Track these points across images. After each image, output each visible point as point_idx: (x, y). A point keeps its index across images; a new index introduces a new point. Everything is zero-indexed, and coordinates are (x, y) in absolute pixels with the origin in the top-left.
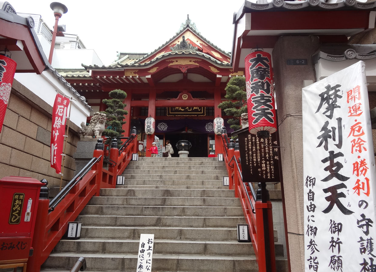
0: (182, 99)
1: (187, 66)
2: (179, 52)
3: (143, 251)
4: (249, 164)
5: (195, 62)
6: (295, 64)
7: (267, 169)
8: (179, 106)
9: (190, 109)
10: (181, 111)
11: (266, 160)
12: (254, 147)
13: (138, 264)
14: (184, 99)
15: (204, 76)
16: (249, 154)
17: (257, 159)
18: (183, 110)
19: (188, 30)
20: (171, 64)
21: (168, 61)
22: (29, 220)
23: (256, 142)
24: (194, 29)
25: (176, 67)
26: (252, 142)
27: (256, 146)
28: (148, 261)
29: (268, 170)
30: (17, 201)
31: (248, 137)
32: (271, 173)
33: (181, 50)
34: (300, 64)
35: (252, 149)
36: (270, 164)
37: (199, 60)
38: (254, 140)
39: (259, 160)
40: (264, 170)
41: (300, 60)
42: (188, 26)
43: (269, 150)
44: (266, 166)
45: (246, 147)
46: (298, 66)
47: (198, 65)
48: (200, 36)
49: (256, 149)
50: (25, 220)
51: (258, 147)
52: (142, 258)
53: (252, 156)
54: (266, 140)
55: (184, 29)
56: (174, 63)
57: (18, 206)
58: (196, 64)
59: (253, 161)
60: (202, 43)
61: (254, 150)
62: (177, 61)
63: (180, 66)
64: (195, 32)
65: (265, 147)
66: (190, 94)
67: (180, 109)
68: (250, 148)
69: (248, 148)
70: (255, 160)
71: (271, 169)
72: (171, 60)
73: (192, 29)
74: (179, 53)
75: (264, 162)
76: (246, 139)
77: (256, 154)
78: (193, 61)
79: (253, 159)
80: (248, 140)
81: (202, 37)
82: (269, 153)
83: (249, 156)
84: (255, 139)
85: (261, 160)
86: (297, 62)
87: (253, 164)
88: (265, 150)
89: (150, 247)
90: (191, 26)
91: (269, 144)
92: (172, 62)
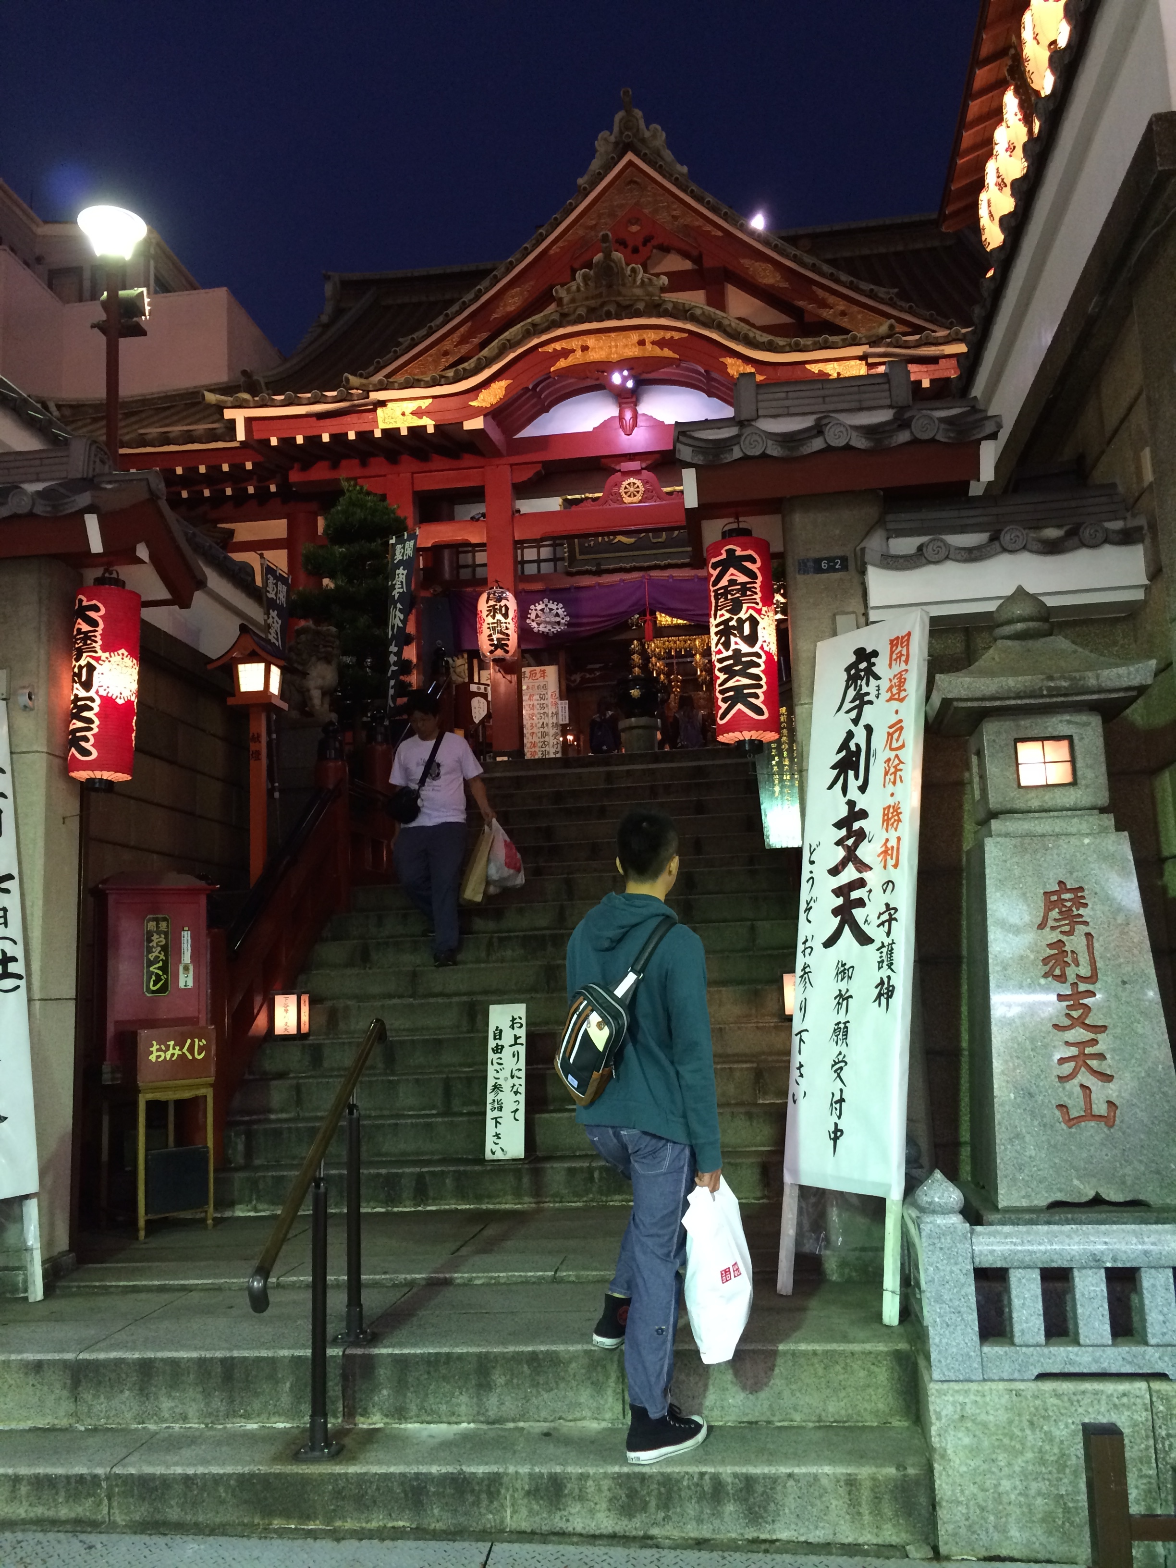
0: (619, 500)
3: (498, 1049)
5: (661, 343)
6: (819, 570)
9: (657, 535)
10: (621, 547)
13: (491, 1083)
14: (628, 500)
18: (630, 541)
19: (631, 166)
20: (562, 363)
21: (550, 348)
22: (190, 984)
28: (516, 1073)
30: (155, 937)
33: (600, 295)
34: (832, 569)
37: (677, 335)
41: (830, 560)
42: (628, 147)
46: (825, 576)
47: (675, 357)
50: (182, 985)
52: (498, 1067)
55: (614, 162)
56: (572, 355)
57: (159, 949)
58: (666, 352)
60: (695, 222)
62: (585, 349)
63: (600, 366)
64: (661, 171)
66: (653, 478)
73: (646, 159)
78: (653, 343)
86: (824, 565)
89: (516, 1038)
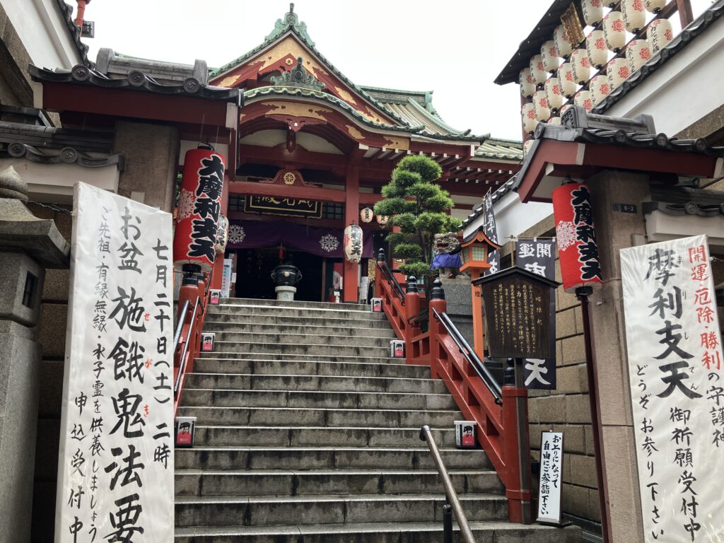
0: (282, 182)
1: (301, 119)
2: (289, 89)
4: (500, 329)
5: (320, 113)
6: (623, 210)
7: (525, 337)
8: (270, 196)
9: (291, 201)
10: (272, 205)
11: (523, 324)
12: (507, 305)
14: (287, 183)
15: (330, 141)
16: (499, 314)
17: (511, 323)
18: (278, 203)
19: (290, 36)
20: (271, 112)
21: (266, 104)
23: (510, 296)
24: (304, 37)
25: (280, 120)
26: (504, 296)
27: (510, 303)
29: (528, 340)
31: (498, 289)
32: (531, 345)
33: (293, 85)
34: (629, 211)
35: (504, 307)
36: (530, 330)
37: (327, 111)
38: (506, 294)
39: (514, 324)
40: (521, 340)
41: (628, 206)
42: (291, 28)
43: (529, 310)
44: (524, 335)
45: (496, 303)
46: (626, 214)
47: (326, 120)
48: (315, 53)
49: (510, 307)
51: (513, 305)
53: (505, 318)
54: (525, 294)
55: (283, 33)
56: (277, 109)
58: (322, 118)
59: (505, 326)
60: (317, 67)
61: (507, 308)
62: (283, 107)
63: (290, 118)
64: (305, 42)
65: (523, 305)
66: (300, 175)
67: (272, 200)
68: (501, 305)
69: (498, 305)
70: (508, 324)
71: (531, 338)
72: (271, 104)
73: (298, 35)
74: (289, 92)
75: (521, 327)
76: (495, 291)
77: (511, 315)
78: (316, 112)
79: (505, 322)
80: (498, 292)
81: (318, 55)
82: (529, 315)
83: (499, 318)
84: (509, 292)
85: (517, 323)
86: (625, 208)
87: (506, 329)
88: (523, 309)
90: (297, 30)
91: (528, 300)
92: (274, 108)
